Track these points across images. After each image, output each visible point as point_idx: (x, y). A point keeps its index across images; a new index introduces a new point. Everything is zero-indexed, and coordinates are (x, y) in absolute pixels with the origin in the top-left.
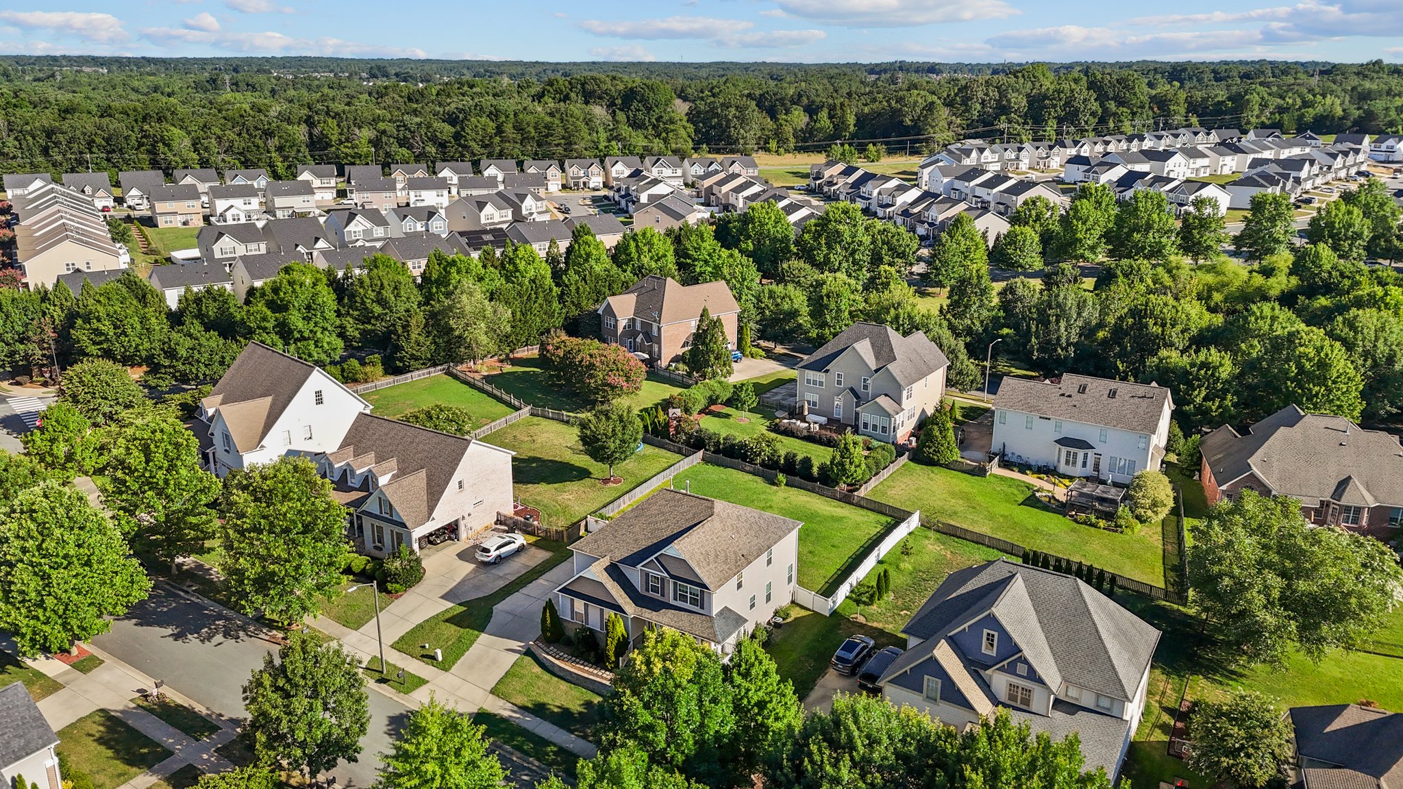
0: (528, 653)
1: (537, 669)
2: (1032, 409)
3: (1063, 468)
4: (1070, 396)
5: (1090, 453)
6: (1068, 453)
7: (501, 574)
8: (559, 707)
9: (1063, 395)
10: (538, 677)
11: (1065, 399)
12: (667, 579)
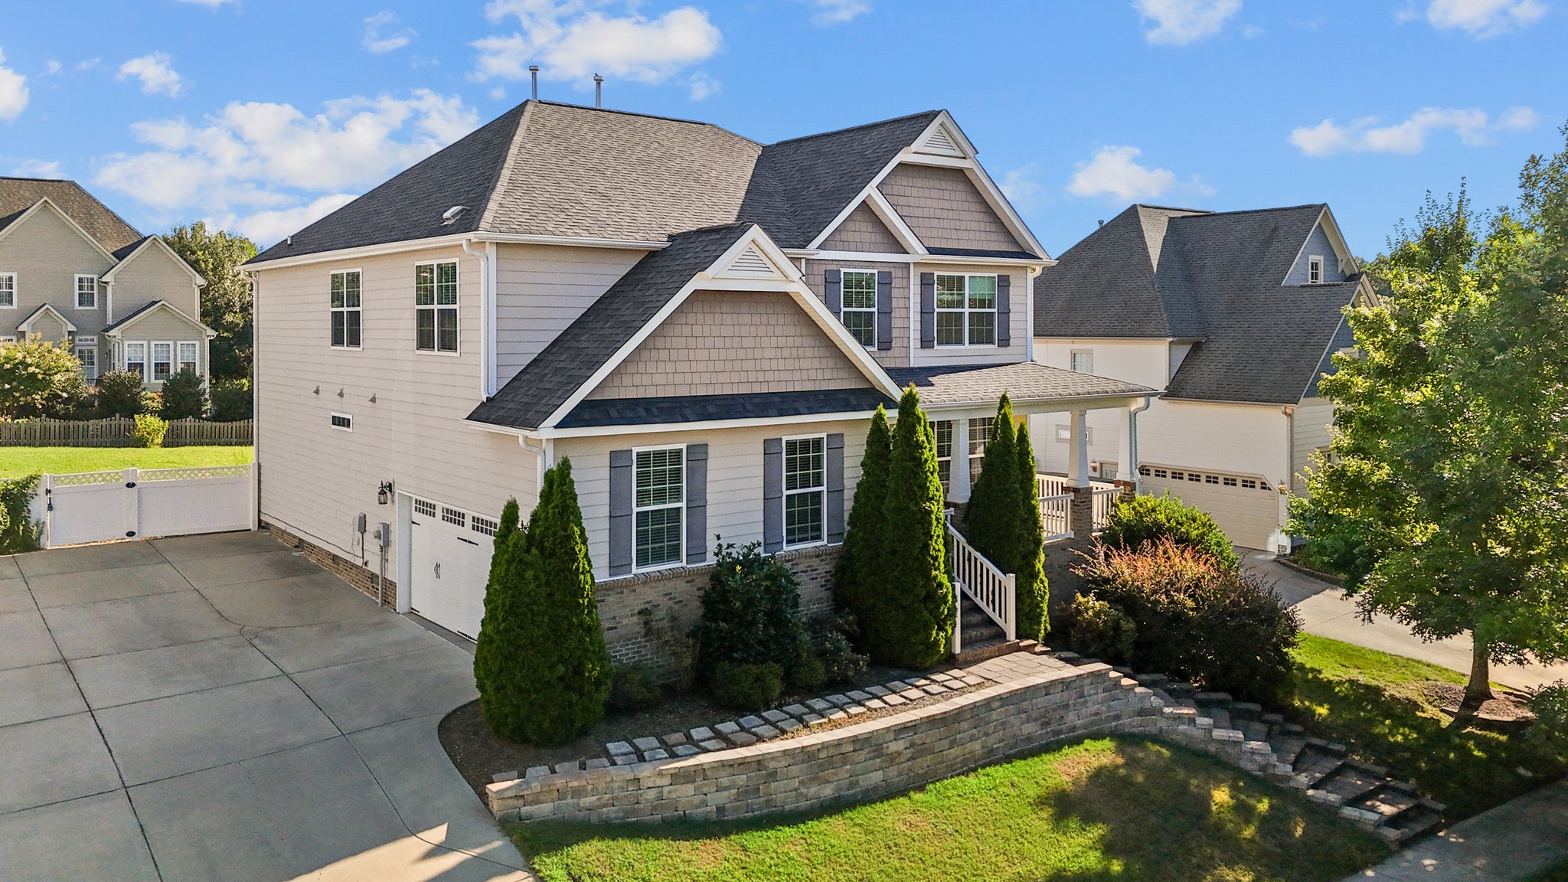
12: (899, 273)
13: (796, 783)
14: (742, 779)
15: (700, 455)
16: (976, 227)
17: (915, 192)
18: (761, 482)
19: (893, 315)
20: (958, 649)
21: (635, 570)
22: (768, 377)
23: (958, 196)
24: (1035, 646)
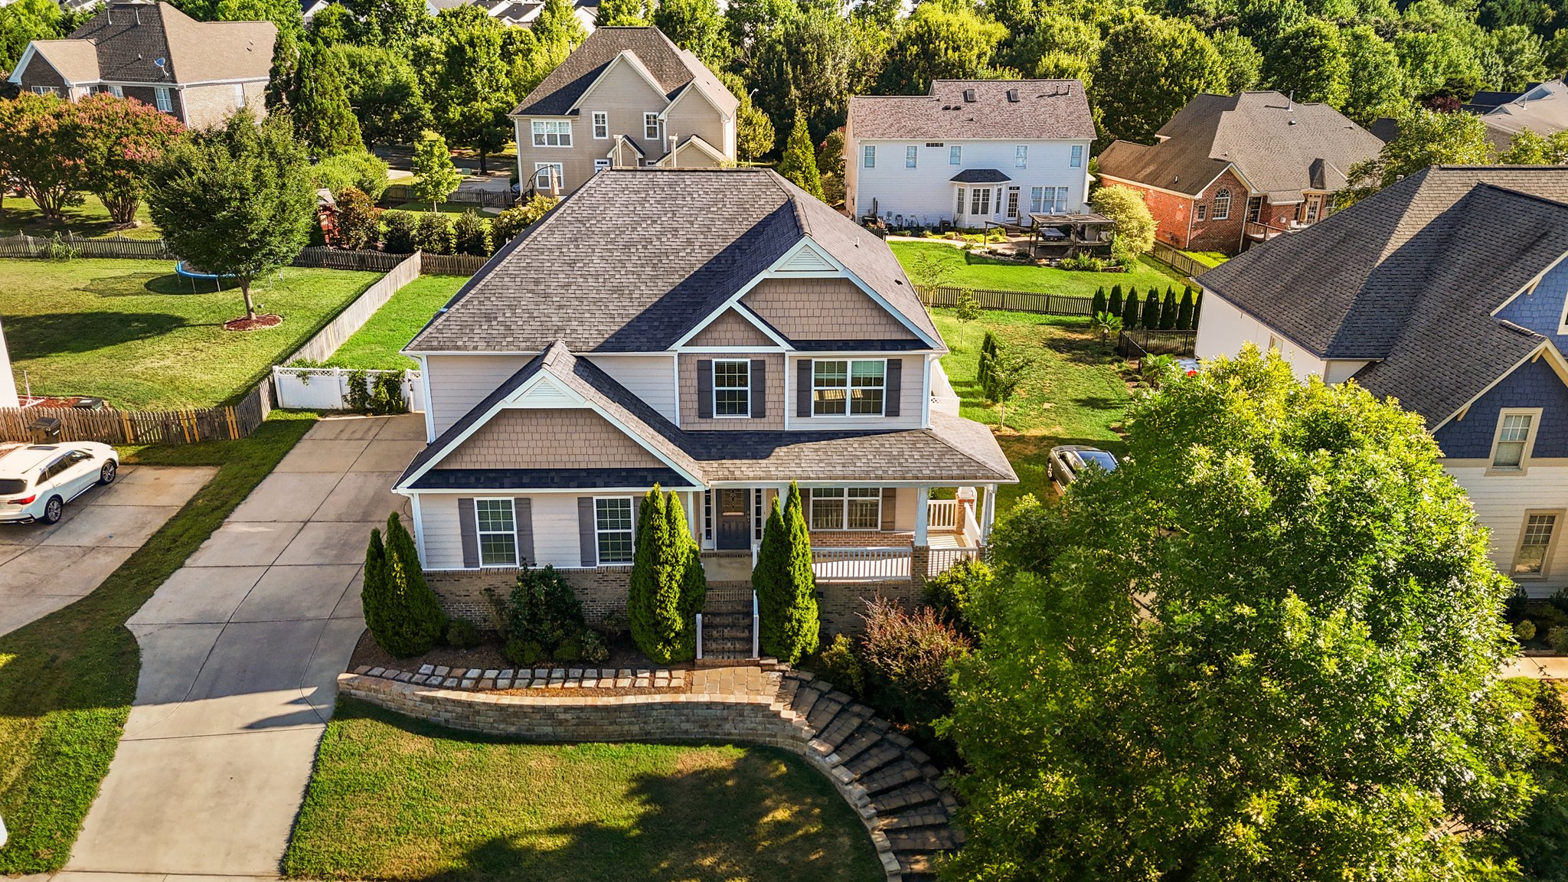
0: (347, 707)
1: (412, 745)
2: (915, 133)
3: (968, 219)
4: (957, 108)
5: (1004, 186)
6: (976, 192)
7: (87, 541)
8: (553, 832)
9: (947, 108)
10: (431, 765)
11: (954, 113)
12: (774, 360)
13: (491, 720)
14: (459, 710)
15: (524, 504)
16: (863, 321)
17: (791, 297)
18: (577, 523)
19: (767, 392)
20: (699, 656)
21: (481, 566)
22: (579, 458)
23: (842, 297)
24: (773, 665)
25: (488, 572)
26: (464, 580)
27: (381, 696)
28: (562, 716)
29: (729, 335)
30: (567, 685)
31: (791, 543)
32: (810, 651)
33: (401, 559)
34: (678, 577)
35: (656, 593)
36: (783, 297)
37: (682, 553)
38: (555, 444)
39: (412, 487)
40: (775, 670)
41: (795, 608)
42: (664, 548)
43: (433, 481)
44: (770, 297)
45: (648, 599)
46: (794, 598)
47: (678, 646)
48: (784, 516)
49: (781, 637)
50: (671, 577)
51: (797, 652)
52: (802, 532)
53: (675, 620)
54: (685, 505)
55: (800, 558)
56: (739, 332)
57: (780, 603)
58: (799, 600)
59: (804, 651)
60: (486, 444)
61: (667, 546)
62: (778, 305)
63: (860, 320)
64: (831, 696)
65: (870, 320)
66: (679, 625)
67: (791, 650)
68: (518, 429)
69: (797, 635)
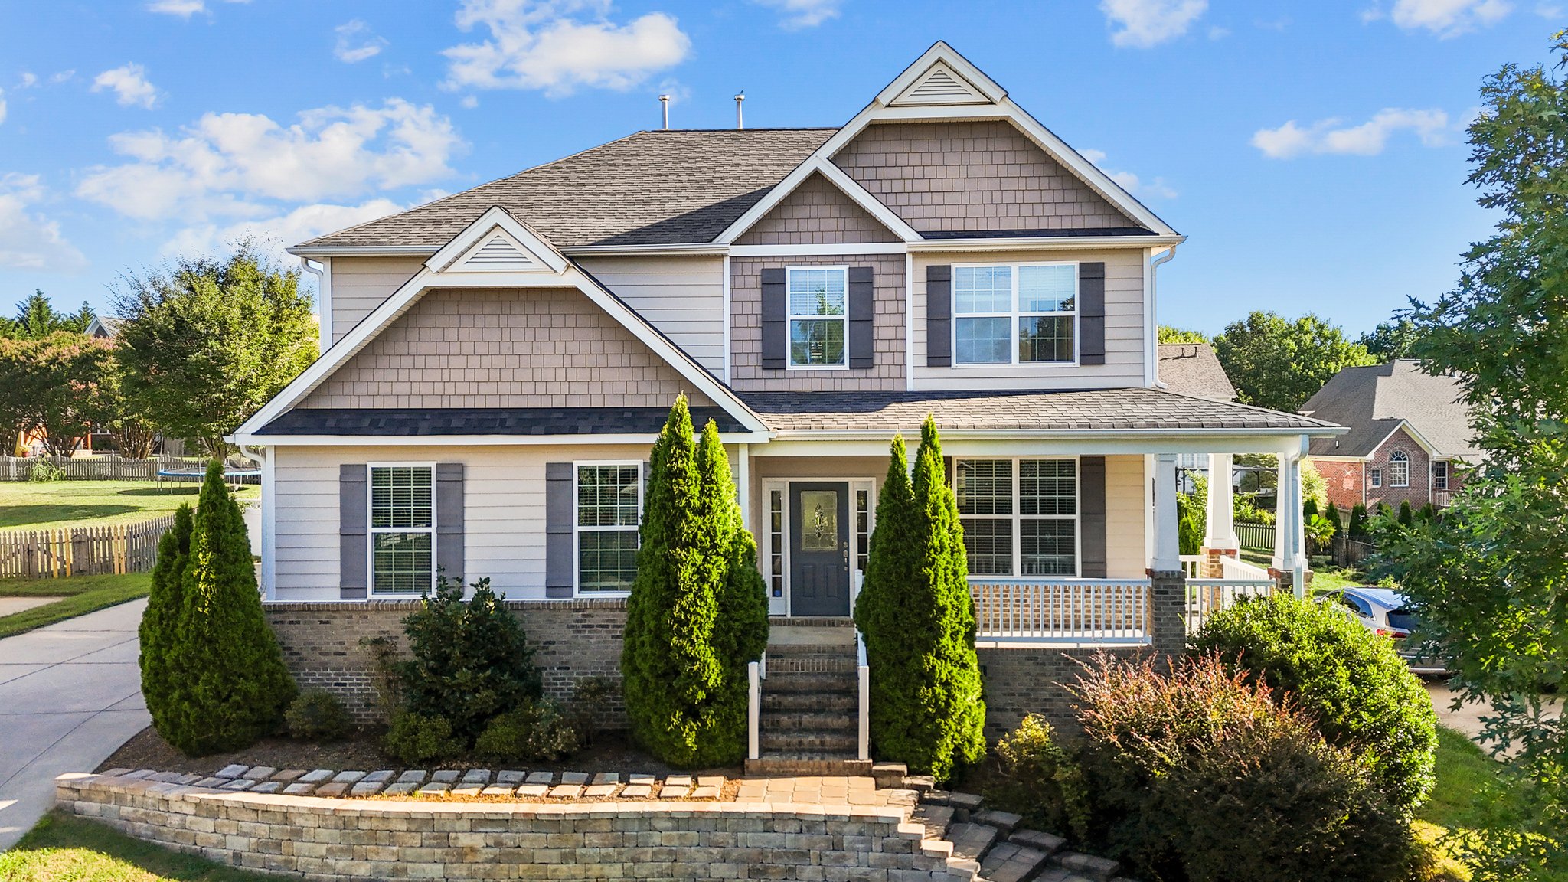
0: (57, 829)
12: (887, 268)
13: (323, 850)
14: (263, 829)
15: (454, 476)
16: (1035, 197)
17: (915, 159)
18: (542, 513)
19: (876, 323)
20: (754, 753)
21: (370, 596)
22: (554, 388)
23: (999, 158)
24: (899, 774)
25: (379, 608)
26: (337, 622)
27: (127, 810)
28: (465, 840)
29: (813, 225)
30: (487, 791)
31: (927, 521)
32: (972, 756)
33: (215, 546)
34: (714, 577)
35: (670, 605)
36: (902, 160)
37: (725, 533)
38: (513, 361)
39: (262, 432)
40: (903, 786)
41: (938, 656)
42: (690, 515)
43: (297, 424)
44: (880, 160)
45: (657, 618)
46: (938, 633)
47: (712, 723)
48: (915, 476)
49: (913, 717)
50: (702, 576)
51: (944, 754)
52: (948, 507)
53: (706, 664)
54: (735, 465)
55: (946, 555)
56: (829, 217)
57: (911, 648)
58: (946, 641)
59: (958, 752)
60: (395, 362)
61: (696, 512)
62: (894, 173)
63: (1030, 197)
64: (1023, 836)
65: (1048, 197)
66: (714, 675)
67: (934, 748)
68: (451, 334)
69: (945, 715)
